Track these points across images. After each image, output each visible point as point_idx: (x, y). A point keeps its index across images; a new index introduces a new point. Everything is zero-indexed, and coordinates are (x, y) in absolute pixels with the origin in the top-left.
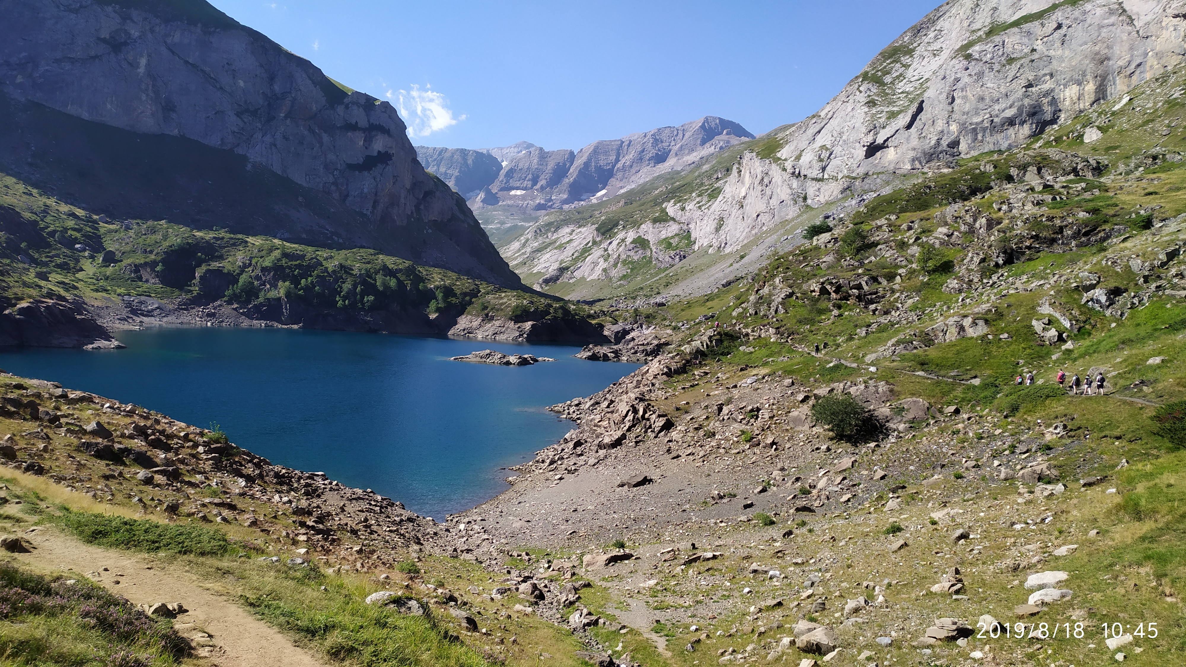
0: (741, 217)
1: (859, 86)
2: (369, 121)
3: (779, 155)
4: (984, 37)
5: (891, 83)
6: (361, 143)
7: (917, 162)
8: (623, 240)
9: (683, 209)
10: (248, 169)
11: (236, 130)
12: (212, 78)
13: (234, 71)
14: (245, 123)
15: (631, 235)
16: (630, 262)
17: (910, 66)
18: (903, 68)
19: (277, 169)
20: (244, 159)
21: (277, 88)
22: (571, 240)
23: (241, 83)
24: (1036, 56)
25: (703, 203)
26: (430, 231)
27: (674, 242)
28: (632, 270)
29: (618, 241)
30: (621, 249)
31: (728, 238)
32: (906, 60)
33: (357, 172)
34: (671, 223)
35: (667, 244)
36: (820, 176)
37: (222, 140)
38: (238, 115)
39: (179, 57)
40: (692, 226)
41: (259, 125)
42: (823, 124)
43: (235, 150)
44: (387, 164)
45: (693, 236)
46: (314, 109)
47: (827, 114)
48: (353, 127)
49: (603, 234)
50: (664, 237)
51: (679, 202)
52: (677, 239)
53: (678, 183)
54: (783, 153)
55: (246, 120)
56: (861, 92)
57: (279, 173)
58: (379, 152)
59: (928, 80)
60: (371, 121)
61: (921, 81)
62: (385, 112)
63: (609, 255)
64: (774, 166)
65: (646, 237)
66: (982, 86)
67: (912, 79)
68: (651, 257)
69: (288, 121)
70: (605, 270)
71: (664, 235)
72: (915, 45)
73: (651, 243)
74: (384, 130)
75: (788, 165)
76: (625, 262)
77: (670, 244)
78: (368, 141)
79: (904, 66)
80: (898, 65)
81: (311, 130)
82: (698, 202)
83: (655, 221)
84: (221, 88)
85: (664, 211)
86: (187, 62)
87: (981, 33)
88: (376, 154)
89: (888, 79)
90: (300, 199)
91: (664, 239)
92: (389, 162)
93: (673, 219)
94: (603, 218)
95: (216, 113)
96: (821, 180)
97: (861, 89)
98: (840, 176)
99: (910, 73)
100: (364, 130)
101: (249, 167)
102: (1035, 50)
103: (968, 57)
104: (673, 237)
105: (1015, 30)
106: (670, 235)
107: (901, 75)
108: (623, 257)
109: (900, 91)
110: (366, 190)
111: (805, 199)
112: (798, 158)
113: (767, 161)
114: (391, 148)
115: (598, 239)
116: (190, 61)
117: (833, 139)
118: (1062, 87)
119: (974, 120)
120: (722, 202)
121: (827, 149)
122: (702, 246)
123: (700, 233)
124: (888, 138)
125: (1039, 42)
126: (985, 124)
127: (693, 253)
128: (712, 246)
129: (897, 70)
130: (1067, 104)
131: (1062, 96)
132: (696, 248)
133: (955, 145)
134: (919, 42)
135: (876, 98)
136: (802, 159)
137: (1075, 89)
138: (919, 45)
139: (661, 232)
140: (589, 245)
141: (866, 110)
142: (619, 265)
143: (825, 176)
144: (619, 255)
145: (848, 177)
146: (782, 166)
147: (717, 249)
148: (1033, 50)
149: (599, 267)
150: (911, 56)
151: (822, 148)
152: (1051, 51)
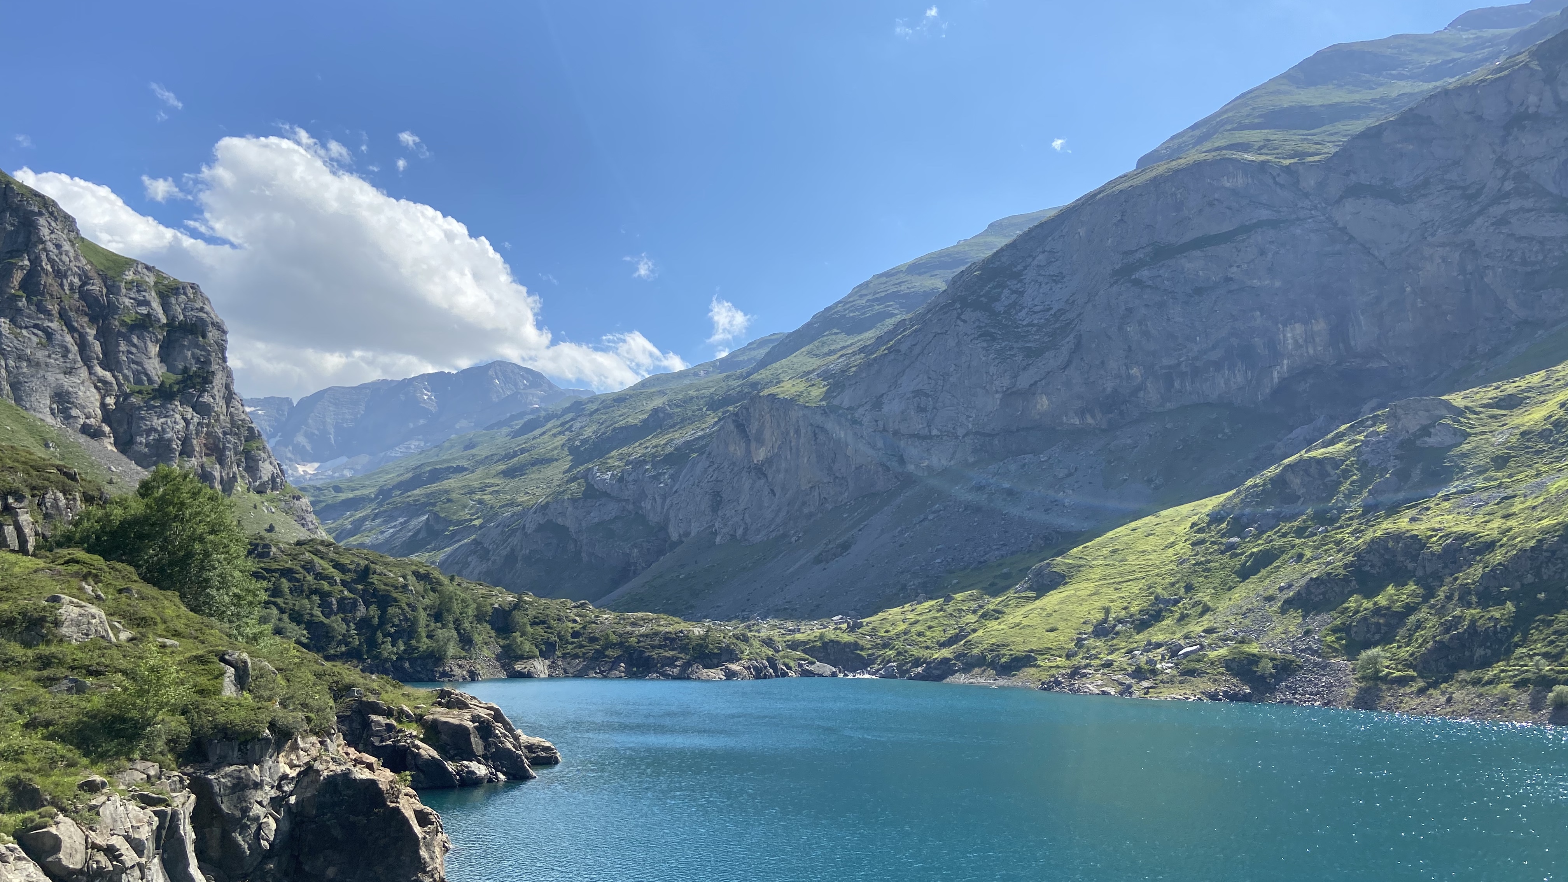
0: (766, 490)
1: (959, 315)
3: (836, 402)
4: (1148, 259)
5: (1005, 312)
6: (156, 350)
7: (1088, 416)
9: (620, 480)
15: (532, 519)
17: (1023, 292)
18: (1015, 295)
24: (1233, 286)
25: (657, 471)
27: (618, 527)
30: (515, 541)
31: (748, 520)
32: (1013, 284)
34: (603, 501)
35: (605, 529)
36: (925, 432)
40: (647, 505)
44: (204, 390)
45: (655, 519)
47: (911, 349)
48: (145, 323)
51: (609, 470)
52: (619, 524)
54: (843, 400)
56: (965, 321)
58: (188, 369)
59: (1062, 312)
60: (170, 315)
61: (1052, 312)
62: (194, 301)
64: (831, 417)
65: (560, 522)
66: (1168, 320)
67: (1037, 309)
68: (579, 552)
71: (595, 518)
72: (1019, 267)
73: (572, 530)
74: (198, 331)
75: (864, 415)
76: (528, 560)
77: (612, 531)
78: (167, 347)
79: (1015, 292)
80: (1007, 291)
82: (649, 471)
83: (575, 497)
85: (585, 482)
87: (1140, 255)
89: (999, 307)
91: (600, 523)
93: (605, 495)
96: (930, 437)
97: (963, 317)
98: (960, 432)
99: (1027, 301)
102: (1231, 279)
103: (1137, 283)
104: (611, 521)
105: (1197, 253)
106: (607, 518)
107: (1015, 303)
108: (525, 552)
109: (1025, 323)
112: (877, 405)
113: (819, 411)
117: (933, 382)
118: (1280, 326)
119: (1166, 362)
120: (711, 469)
121: (927, 395)
122: (687, 534)
123: (672, 515)
124: (1036, 382)
125: (1234, 269)
126: (1183, 368)
127: (674, 545)
128: (715, 534)
129: (1006, 297)
130: (1290, 347)
131: (1281, 336)
132: (675, 537)
133: (1141, 394)
134: (1024, 264)
135: (993, 330)
136: (886, 409)
137: (1299, 328)
138: (1025, 268)
139: (589, 513)
140: (420, 536)
141: (985, 345)
142: (519, 565)
143: (935, 432)
144: (513, 551)
145: (977, 433)
146: (849, 417)
147: (729, 538)
148: (1228, 279)
149: (470, 569)
150: (1021, 281)
151: (918, 393)
152: (1255, 281)
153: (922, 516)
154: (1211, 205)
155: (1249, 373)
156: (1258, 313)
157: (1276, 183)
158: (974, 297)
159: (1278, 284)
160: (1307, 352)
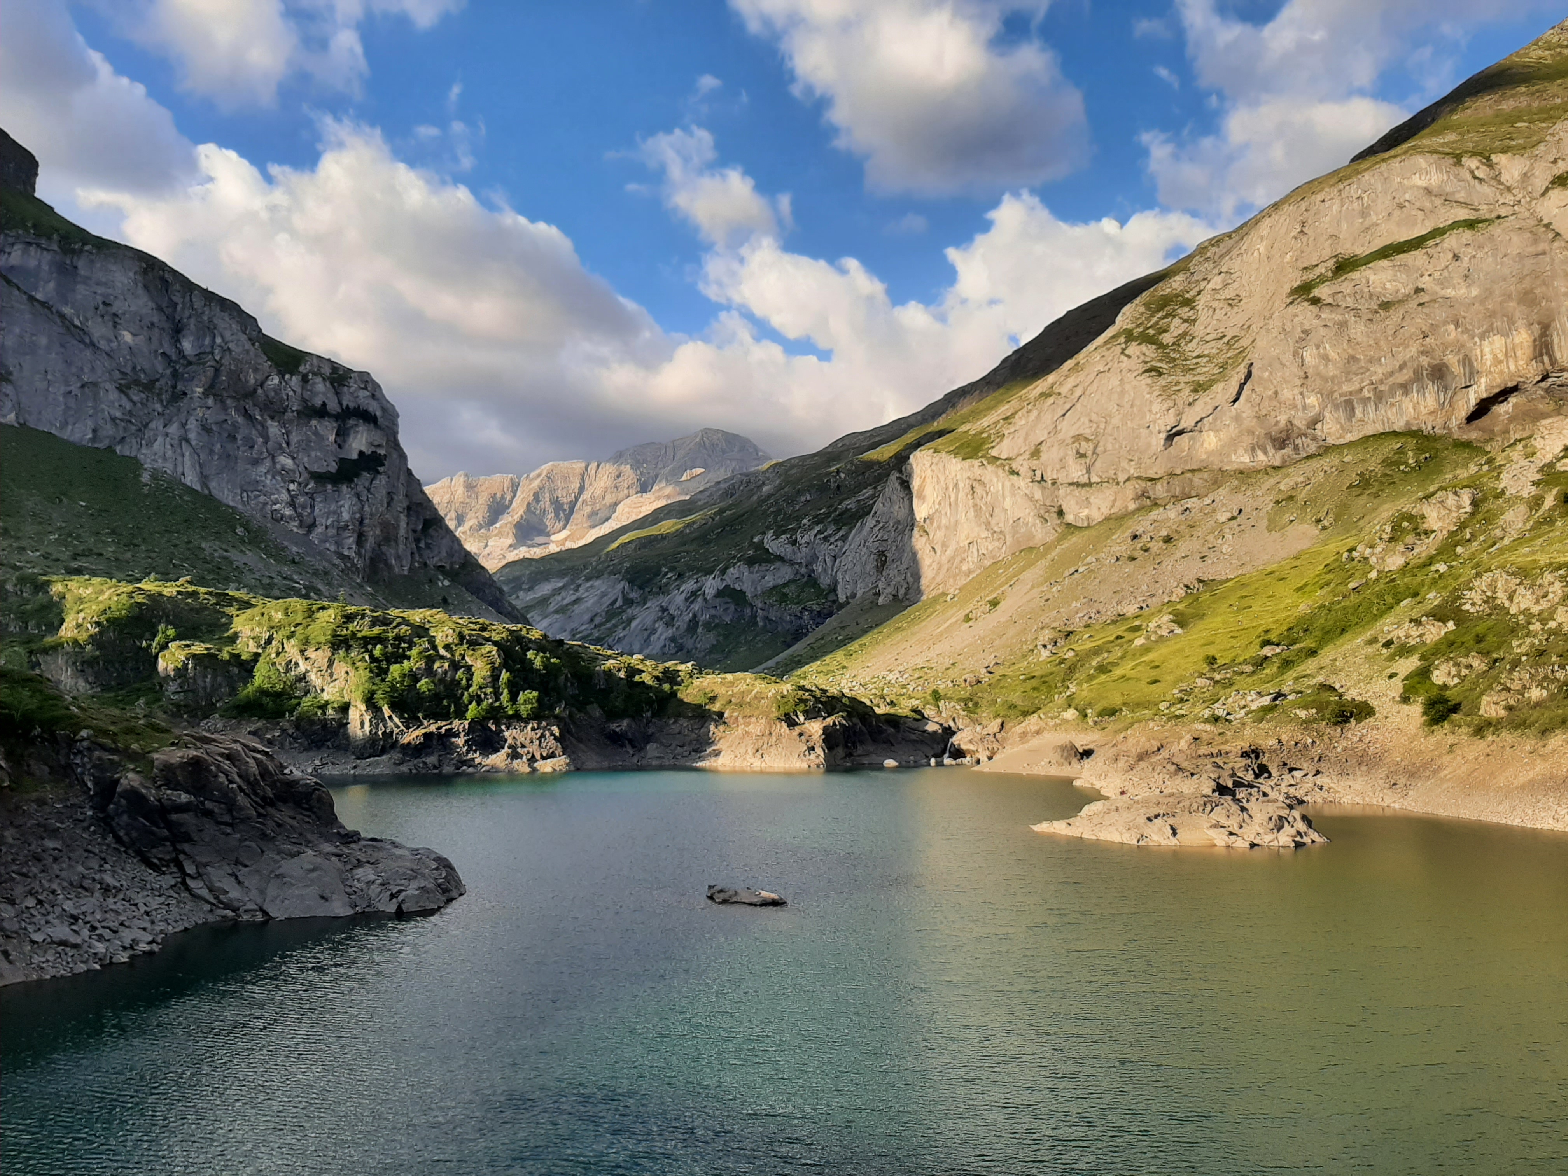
0: (929, 547)
1: (1124, 350)
2: (340, 403)
3: (994, 453)
4: (1330, 274)
5: (1173, 344)
6: (332, 438)
7: (1259, 453)
8: (694, 594)
9: (794, 543)
10: (143, 480)
11: (118, 414)
12: (76, 327)
13: (115, 315)
14: (134, 403)
15: (711, 585)
16: (717, 626)
17: (1195, 321)
18: (1186, 325)
19: (191, 479)
20: (135, 464)
21: (187, 345)
22: (577, 601)
23: (128, 337)
24: (1423, 297)
25: (829, 532)
26: (446, 583)
27: (791, 591)
28: (726, 637)
29: (684, 595)
30: (696, 607)
31: (910, 579)
32: (1185, 312)
33: (329, 487)
34: (778, 564)
35: (778, 593)
36: (1085, 480)
37: (94, 431)
38: (121, 389)
39: (19, 288)
40: (818, 568)
41: (158, 407)
42: (1067, 406)
43: (118, 449)
44: (378, 473)
45: (825, 581)
46: (252, 381)
47: (1072, 391)
48: (322, 412)
49: (641, 588)
50: (771, 584)
51: (784, 532)
52: (793, 587)
53: (728, 513)
54: (1003, 450)
55: (135, 398)
56: (1129, 357)
57: (198, 487)
58: (361, 453)
59: (1236, 338)
60: (345, 404)
61: (1225, 340)
62: (366, 388)
63: (673, 618)
64: (990, 468)
65: (737, 587)
66: (1349, 341)
67: (1208, 338)
68: (754, 616)
69: (210, 402)
70: (673, 639)
71: (770, 581)
72: (1192, 293)
73: (749, 595)
74: (368, 418)
75: (1023, 465)
76: (708, 626)
77: (785, 595)
78: (342, 434)
79: (1186, 321)
80: (1177, 321)
81: (247, 415)
82: (819, 532)
83: (751, 562)
84: (93, 344)
85: (760, 546)
86: (32, 299)
87: (1321, 270)
88: (355, 456)
89: (1167, 339)
90: (240, 530)
91: (775, 587)
92: (381, 469)
93: (780, 558)
94: (627, 565)
95: (83, 386)
96: (1089, 484)
97: (1127, 352)
98: (1122, 478)
99: (1198, 329)
100: (337, 417)
101: (145, 478)
102: (1423, 290)
103: (1315, 301)
104: (785, 585)
105: (1385, 263)
106: (781, 582)
107: (1185, 333)
108: (706, 617)
109: (1195, 354)
110: (346, 516)
111: (1061, 513)
112: (1036, 453)
113: (976, 463)
114: (379, 446)
115: (633, 595)
116: (39, 296)
117: (1095, 426)
118: (1477, 339)
119: (1346, 388)
120: (877, 529)
121: (1087, 440)
122: (854, 596)
123: (840, 576)
124: (1202, 419)
125: (1426, 278)
126: (1366, 393)
127: (841, 606)
128: (878, 594)
129: (1176, 327)
130: (1488, 363)
131: (1478, 352)
132: (842, 598)
133: (1319, 426)
134: (1197, 289)
135: (1159, 365)
136: (1044, 456)
137: (1498, 342)
138: (1199, 293)
139: (763, 577)
140: (617, 605)
141: (1149, 381)
142: (700, 630)
143: (1095, 479)
144: (695, 616)
145: (1139, 478)
146: (1007, 468)
147: (891, 597)
148: (1418, 290)
149: (657, 635)
150: (1192, 308)
151: (1077, 438)
152: (1449, 291)
153: (1072, 570)
154: (1401, 207)
155: (1442, 395)
156: (1452, 327)
157: (1475, 178)
158: (1141, 329)
159: (1475, 292)
160: (1508, 367)
